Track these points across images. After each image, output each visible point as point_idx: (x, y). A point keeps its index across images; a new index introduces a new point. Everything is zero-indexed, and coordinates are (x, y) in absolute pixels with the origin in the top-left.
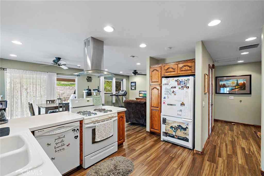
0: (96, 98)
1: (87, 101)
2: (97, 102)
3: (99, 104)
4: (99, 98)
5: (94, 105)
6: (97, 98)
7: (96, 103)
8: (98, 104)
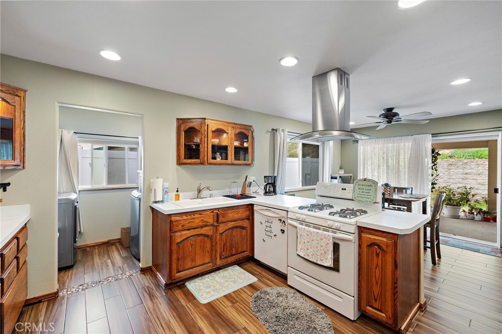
0: (362, 185)
1: (342, 189)
2: (363, 196)
3: (367, 199)
4: (369, 188)
5: (354, 199)
6: (364, 187)
7: (359, 196)
8: (364, 200)
